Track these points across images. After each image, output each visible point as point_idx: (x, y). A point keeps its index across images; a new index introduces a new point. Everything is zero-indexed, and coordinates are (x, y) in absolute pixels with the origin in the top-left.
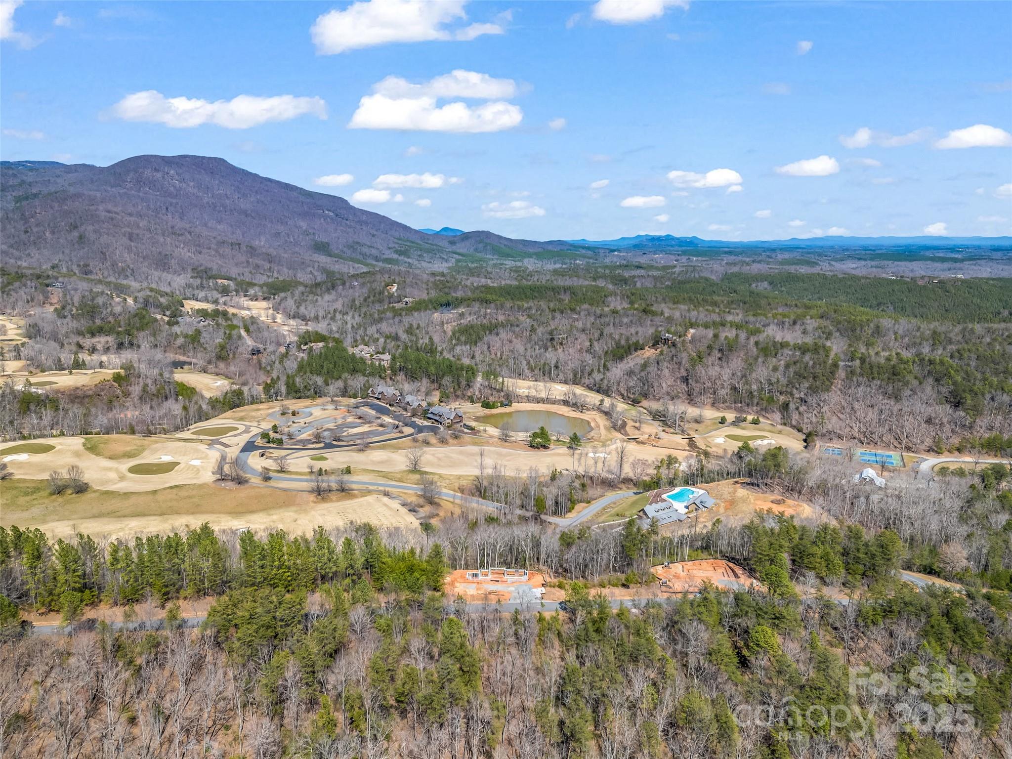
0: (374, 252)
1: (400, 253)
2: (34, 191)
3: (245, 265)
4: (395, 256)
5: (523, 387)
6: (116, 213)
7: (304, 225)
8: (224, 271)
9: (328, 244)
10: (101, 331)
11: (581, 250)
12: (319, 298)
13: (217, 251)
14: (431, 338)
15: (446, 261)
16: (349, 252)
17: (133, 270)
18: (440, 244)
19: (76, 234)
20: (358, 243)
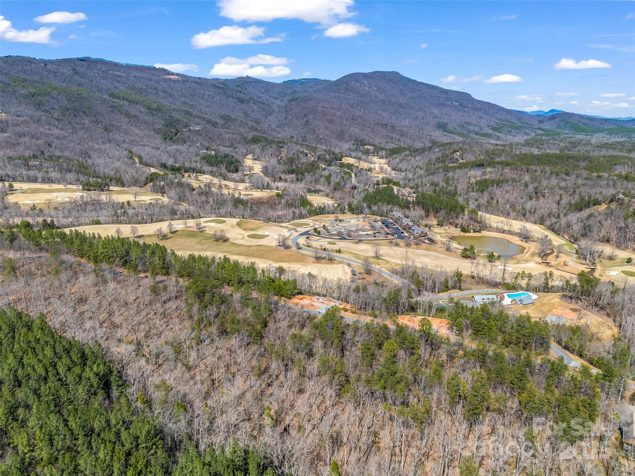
0: (477, 129)
1: (494, 129)
2: (297, 96)
3: (386, 137)
4: (490, 131)
5: (493, 220)
6: (327, 108)
7: (436, 111)
8: (371, 141)
9: (447, 124)
10: (292, 172)
12: (413, 158)
13: (373, 129)
14: (456, 186)
15: (528, 135)
16: (459, 129)
17: (325, 140)
18: (531, 123)
19: (305, 120)
20: (468, 123)
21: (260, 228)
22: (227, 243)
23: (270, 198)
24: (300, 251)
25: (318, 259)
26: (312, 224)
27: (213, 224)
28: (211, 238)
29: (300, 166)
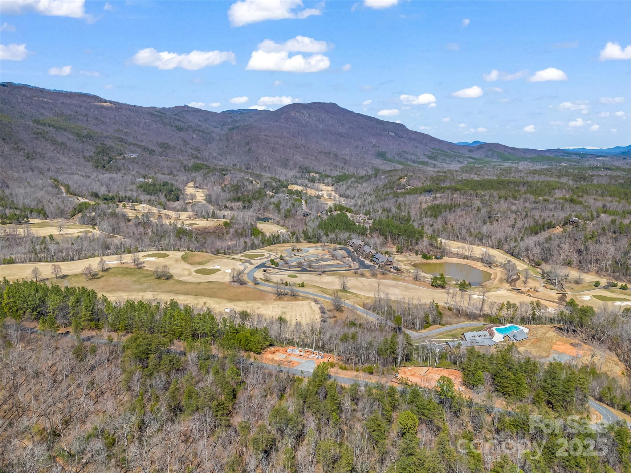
0: (413, 157)
1: (430, 157)
2: (238, 125)
3: (330, 165)
4: (427, 160)
5: (454, 246)
6: (268, 136)
7: (374, 141)
8: (316, 169)
9: (385, 153)
10: (238, 200)
11: (572, 156)
12: (359, 185)
13: (316, 157)
14: (409, 212)
15: (461, 163)
16: (397, 158)
17: (269, 167)
18: (462, 152)
19: (248, 147)
20: (405, 152)
21: (209, 261)
22: (171, 281)
23: (217, 228)
24: (258, 287)
25: (280, 295)
26: (267, 255)
27: (153, 259)
28: (151, 275)
29: (246, 193)
